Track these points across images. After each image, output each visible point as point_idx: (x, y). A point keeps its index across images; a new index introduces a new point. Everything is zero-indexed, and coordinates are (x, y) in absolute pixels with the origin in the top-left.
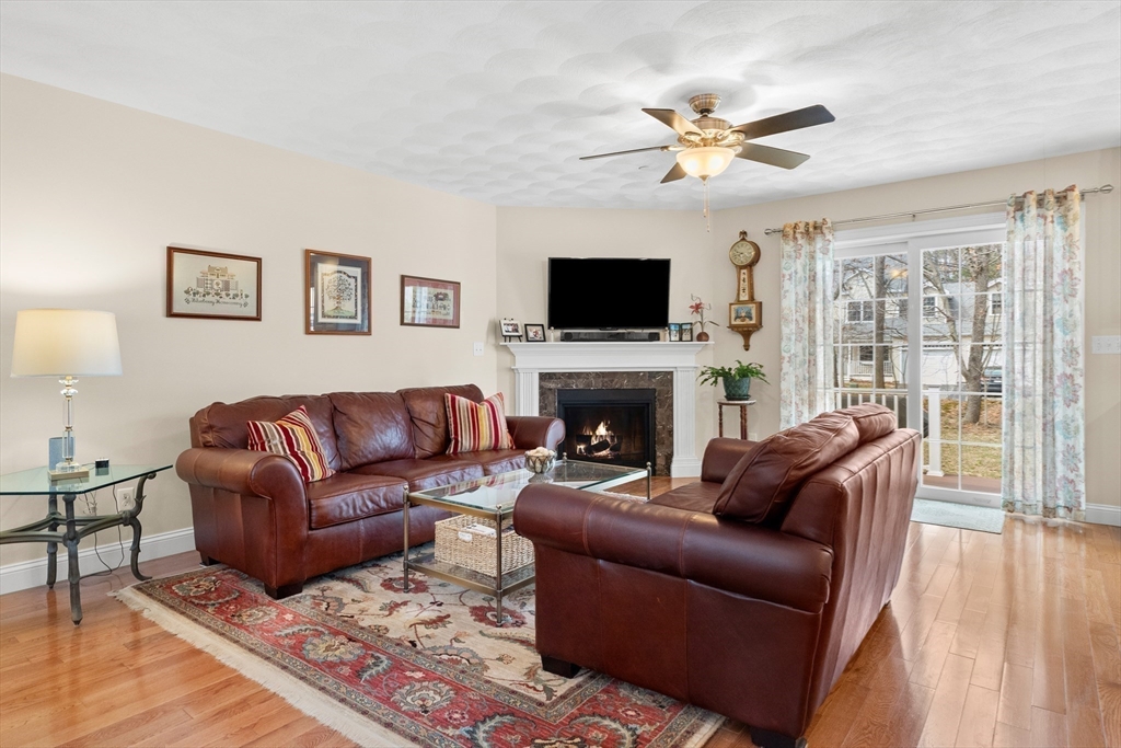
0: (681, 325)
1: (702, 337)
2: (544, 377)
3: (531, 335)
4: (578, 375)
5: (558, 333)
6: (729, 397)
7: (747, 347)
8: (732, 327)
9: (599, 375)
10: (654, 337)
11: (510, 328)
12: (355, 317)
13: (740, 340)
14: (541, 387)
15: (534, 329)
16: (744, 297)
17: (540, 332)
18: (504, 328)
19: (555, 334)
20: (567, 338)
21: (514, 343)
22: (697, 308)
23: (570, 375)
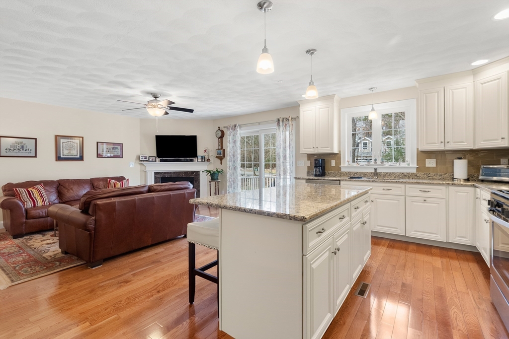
0: (202, 157)
1: (208, 160)
2: (156, 173)
3: (151, 160)
4: (168, 173)
5: (159, 159)
6: (212, 180)
7: (221, 163)
8: (217, 157)
9: (174, 173)
10: (192, 161)
11: (143, 158)
12: (77, 156)
13: (219, 161)
14: (155, 177)
15: (152, 158)
16: (220, 148)
17: (154, 159)
18: (141, 158)
19: (158, 159)
20: (161, 161)
21: (145, 162)
22: (205, 151)
23: (165, 173)
